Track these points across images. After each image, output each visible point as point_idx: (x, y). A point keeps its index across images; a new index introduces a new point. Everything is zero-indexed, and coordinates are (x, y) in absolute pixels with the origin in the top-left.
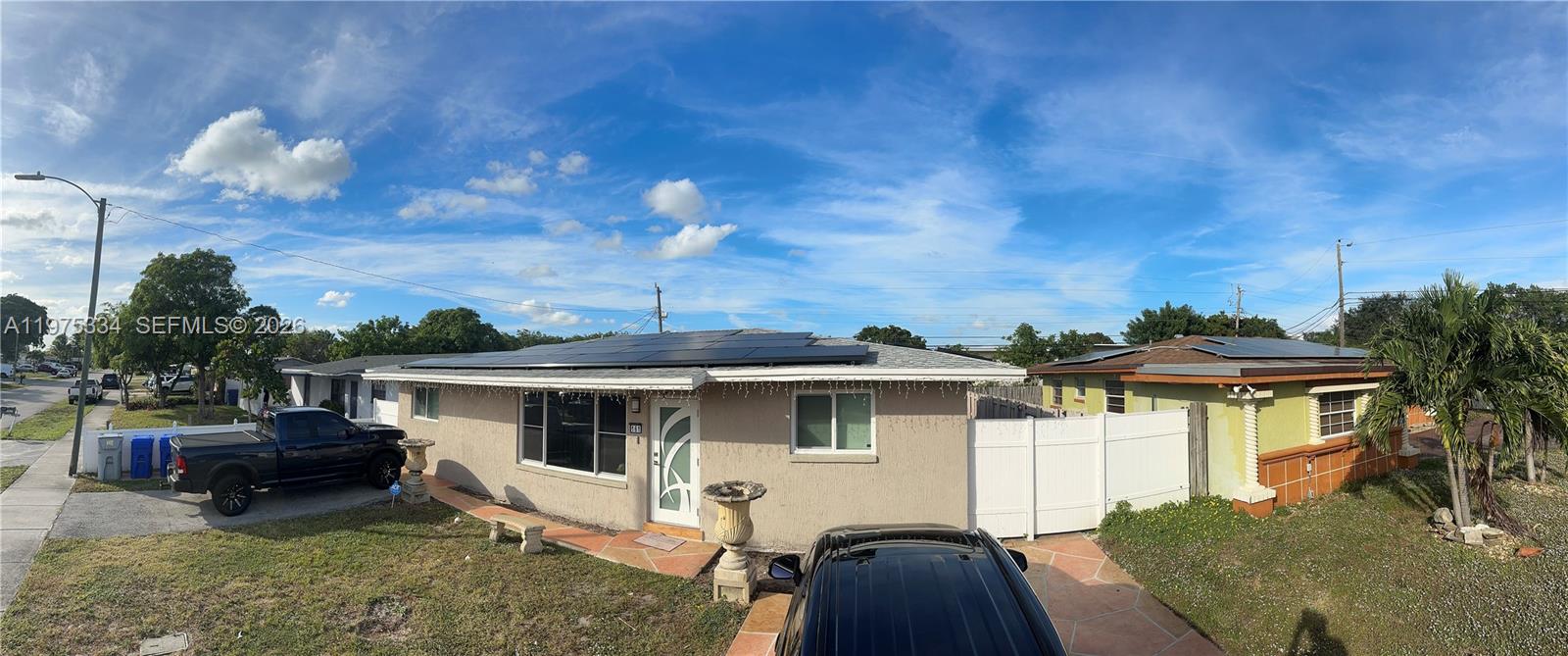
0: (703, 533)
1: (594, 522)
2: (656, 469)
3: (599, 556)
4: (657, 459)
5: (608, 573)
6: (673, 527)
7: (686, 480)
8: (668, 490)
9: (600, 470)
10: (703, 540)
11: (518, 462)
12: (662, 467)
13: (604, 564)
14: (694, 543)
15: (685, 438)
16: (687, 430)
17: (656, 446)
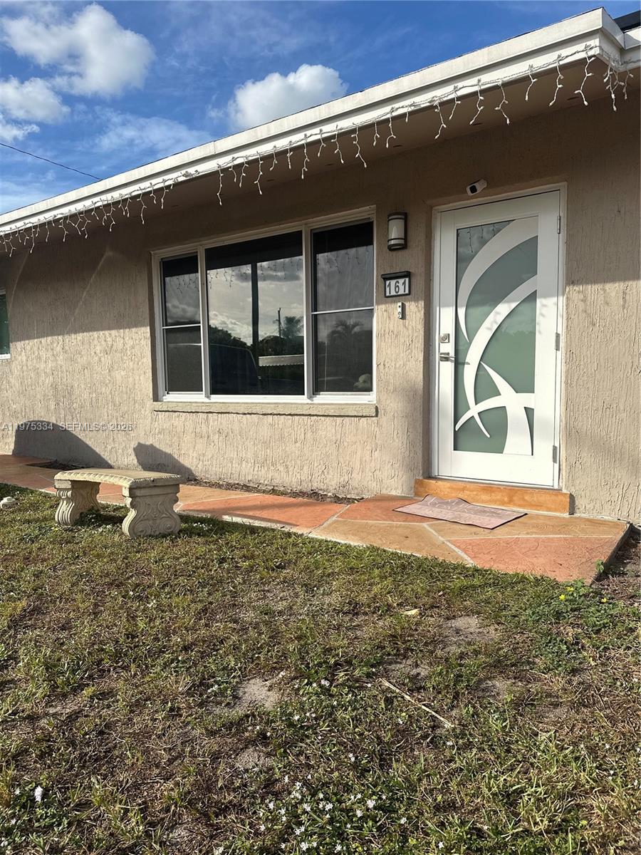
0: (572, 497)
1: (306, 487)
2: (445, 372)
3: (316, 534)
4: (449, 348)
5: (338, 565)
6: (489, 488)
7: (524, 384)
8: (474, 410)
9: (317, 389)
10: (572, 513)
11: (156, 398)
12: (459, 364)
13: (330, 549)
14: (550, 518)
15: (523, 291)
16: (531, 269)
17: (445, 320)
